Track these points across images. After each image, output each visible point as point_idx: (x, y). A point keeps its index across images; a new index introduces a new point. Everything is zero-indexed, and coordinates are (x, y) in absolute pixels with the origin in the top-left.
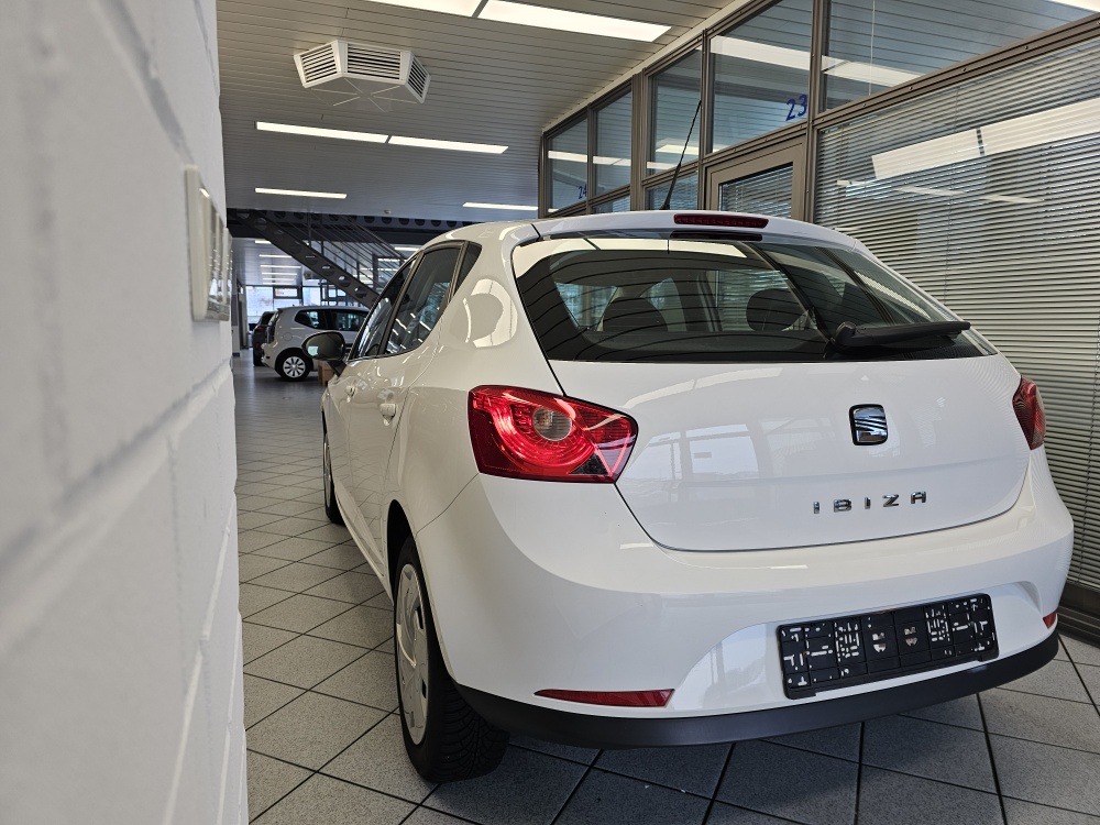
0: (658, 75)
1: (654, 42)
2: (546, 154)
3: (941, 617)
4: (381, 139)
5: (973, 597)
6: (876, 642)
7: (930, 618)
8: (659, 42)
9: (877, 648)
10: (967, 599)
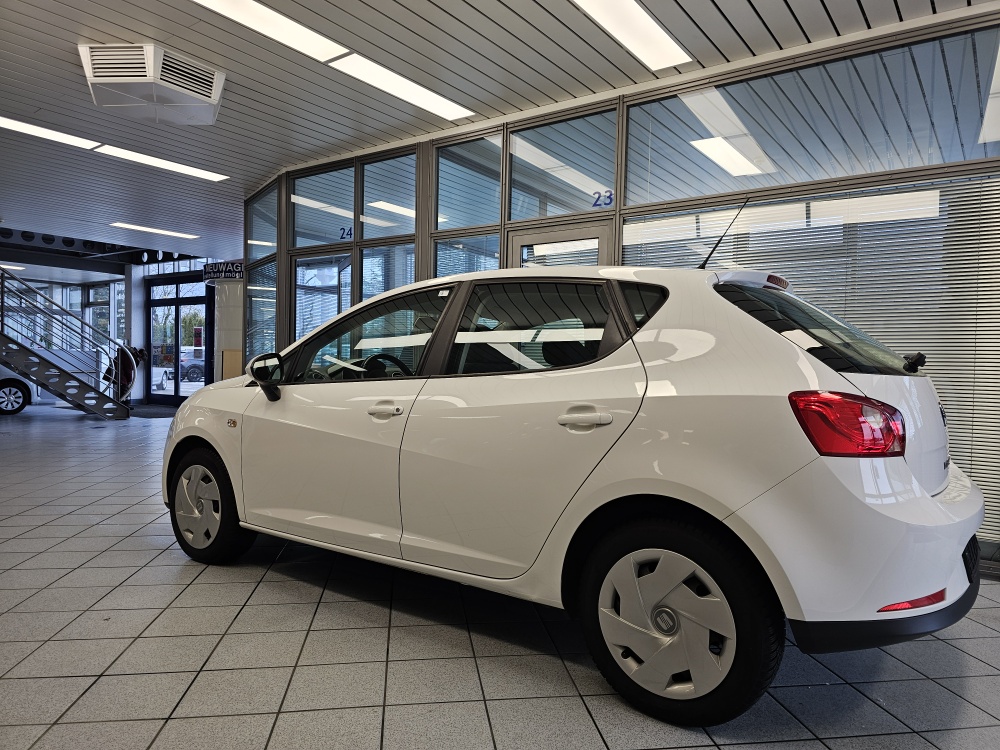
0: (444, 149)
1: (451, 122)
2: (288, 198)
4: (87, 144)
8: (455, 123)
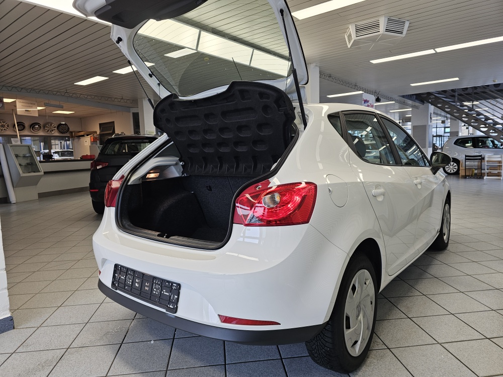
3: (159, 285)
5: (175, 283)
6: (137, 282)
7: (155, 283)
9: (137, 285)
10: (172, 283)
